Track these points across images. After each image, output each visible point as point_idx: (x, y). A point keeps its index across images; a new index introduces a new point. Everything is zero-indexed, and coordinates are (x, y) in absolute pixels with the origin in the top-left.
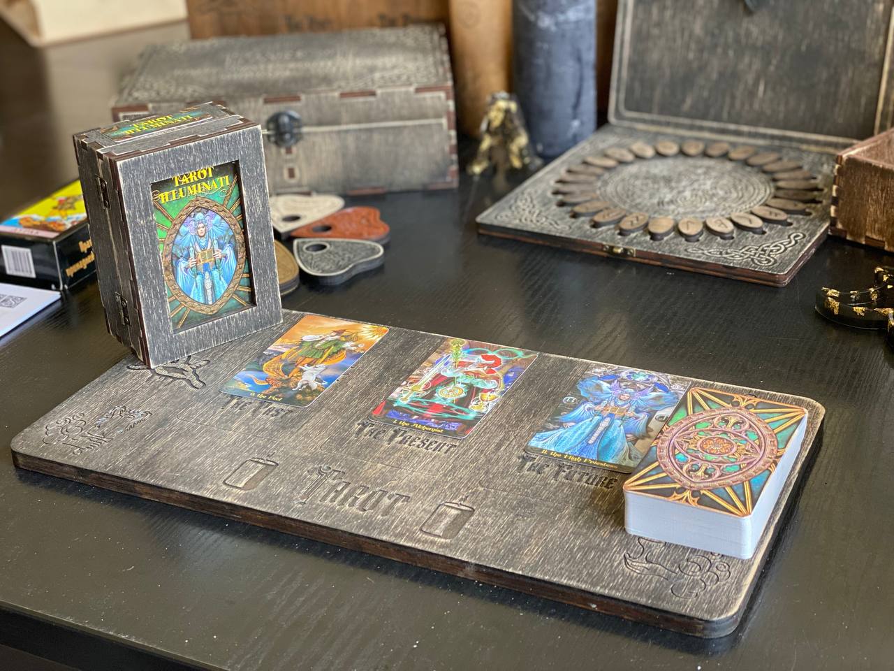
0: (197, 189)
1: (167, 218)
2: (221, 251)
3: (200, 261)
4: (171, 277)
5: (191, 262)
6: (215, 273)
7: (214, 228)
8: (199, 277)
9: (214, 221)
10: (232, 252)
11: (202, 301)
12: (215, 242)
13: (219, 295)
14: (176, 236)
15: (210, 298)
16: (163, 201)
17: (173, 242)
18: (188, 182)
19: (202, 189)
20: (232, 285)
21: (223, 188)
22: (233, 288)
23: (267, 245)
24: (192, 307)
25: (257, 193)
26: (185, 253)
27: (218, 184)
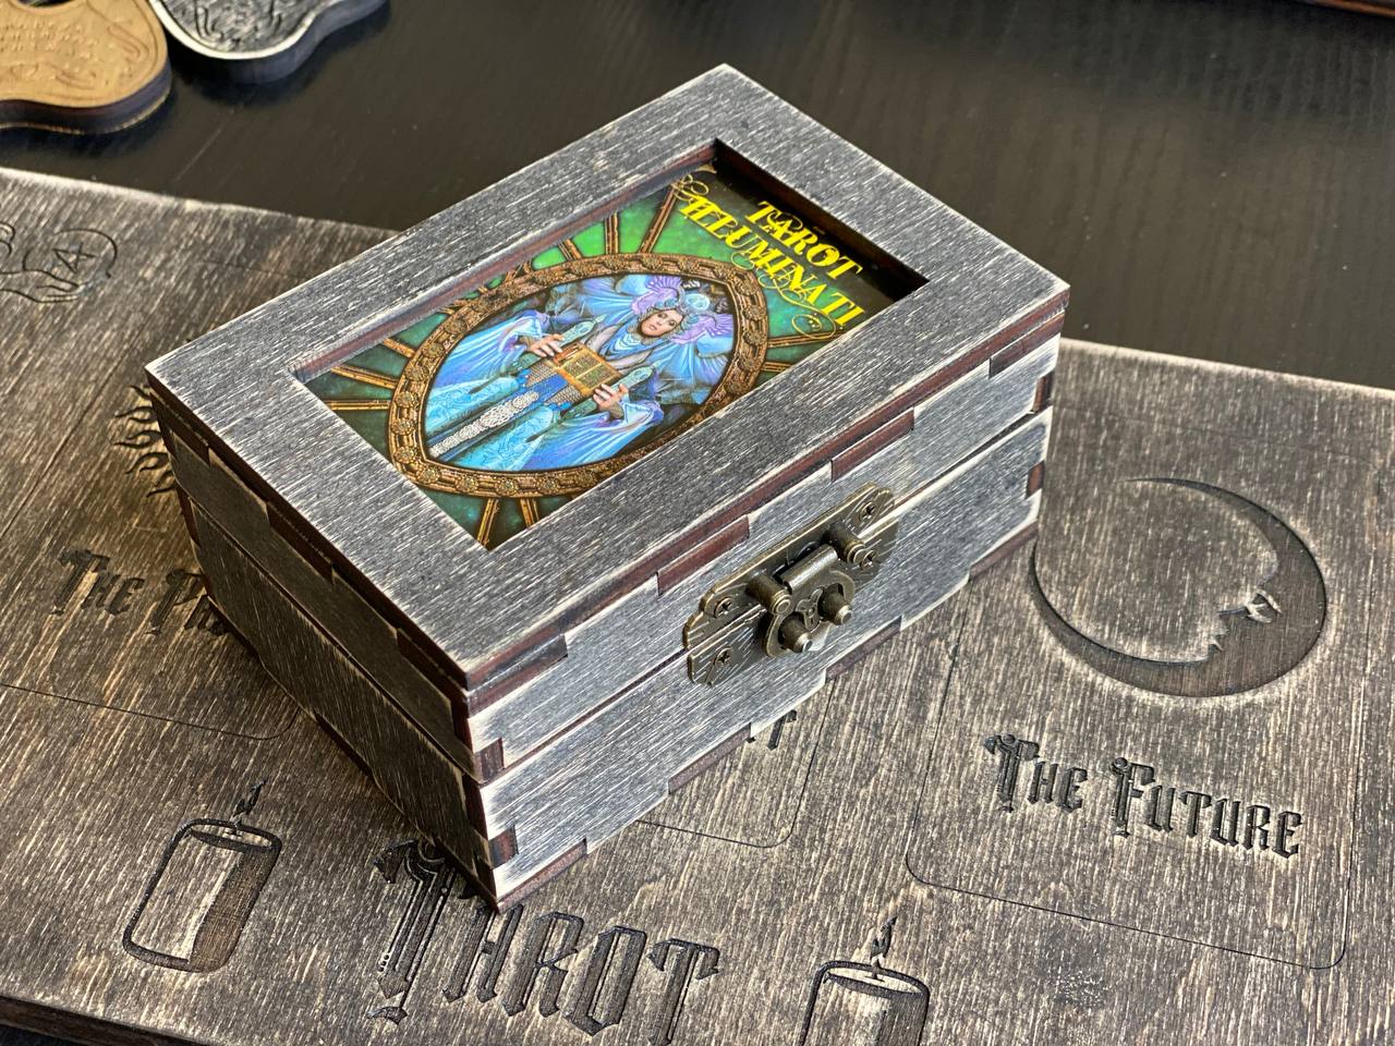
0: (772, 262)
1: (646, 237)
2: (627, 396)
3: (562, 362)
4: (474, 319)
5: (545, 344)
6: (547, 417)
7: (688, 350)
8: (508, 382)
9: (706, 339)
10: (640, 428)
11: (432, 425)
12: (647, 372)
13: (475, 460)
14: (606, 275)
15: (452, 441)
16: (686, 210)
17: (582, 278)
18: (777, 236)
19: (780, 272)
20: (526, 480)
21: (820, 315)
22: (522, 489)
23: (725, 474)
24: (400, 409)
25: (871, 367)
26: (568, 316)
27: (824, 300)
